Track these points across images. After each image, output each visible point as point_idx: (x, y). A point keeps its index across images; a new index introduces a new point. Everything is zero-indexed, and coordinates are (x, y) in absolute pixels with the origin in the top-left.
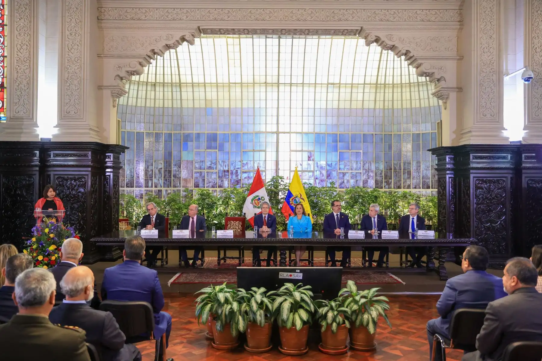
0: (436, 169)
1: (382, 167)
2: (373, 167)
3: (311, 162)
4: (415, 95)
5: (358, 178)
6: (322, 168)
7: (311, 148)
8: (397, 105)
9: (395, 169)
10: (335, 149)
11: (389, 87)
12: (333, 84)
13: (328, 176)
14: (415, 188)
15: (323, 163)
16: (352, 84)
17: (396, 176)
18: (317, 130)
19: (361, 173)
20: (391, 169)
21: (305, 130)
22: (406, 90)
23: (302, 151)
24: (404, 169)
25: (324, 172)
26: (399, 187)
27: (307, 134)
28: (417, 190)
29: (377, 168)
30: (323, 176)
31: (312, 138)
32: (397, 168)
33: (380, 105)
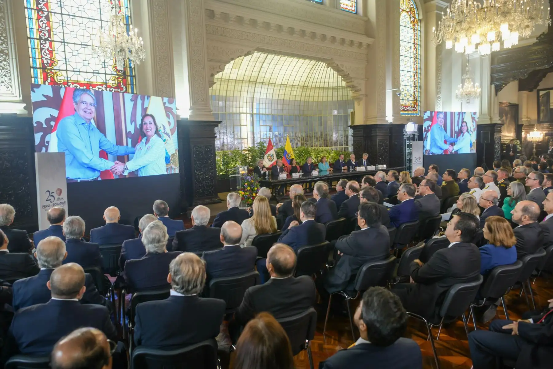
0: (352, 136)
1: (304, 135)
2: (300, 136)
3: (271, 133)
4: (321, 94)
5: (293, 142)
6: (276, 136)
7: (270, 124)
8: (311, 99)
9: (310, 136)
10: (282, 125)
11: (309, 89)
12: (284, 85)
13: (280, 141)
14: (320, 146)
15: (277, 133)
16: (293, 85)
17: (310, 140)
18: (273, 113)
19: (294, 139)
20: (308, 136)
21: (267, 113)
22: (317, 91)
23: (266, 126)
24: (314, 136)
25: (277, 139)
26: (312, 146)
27: (268, 115)
28: (320, 148)
29: (302, 136)
30: (277, 141)
31: (270, 117)
32: (311, 135)
33: (303, 99)
